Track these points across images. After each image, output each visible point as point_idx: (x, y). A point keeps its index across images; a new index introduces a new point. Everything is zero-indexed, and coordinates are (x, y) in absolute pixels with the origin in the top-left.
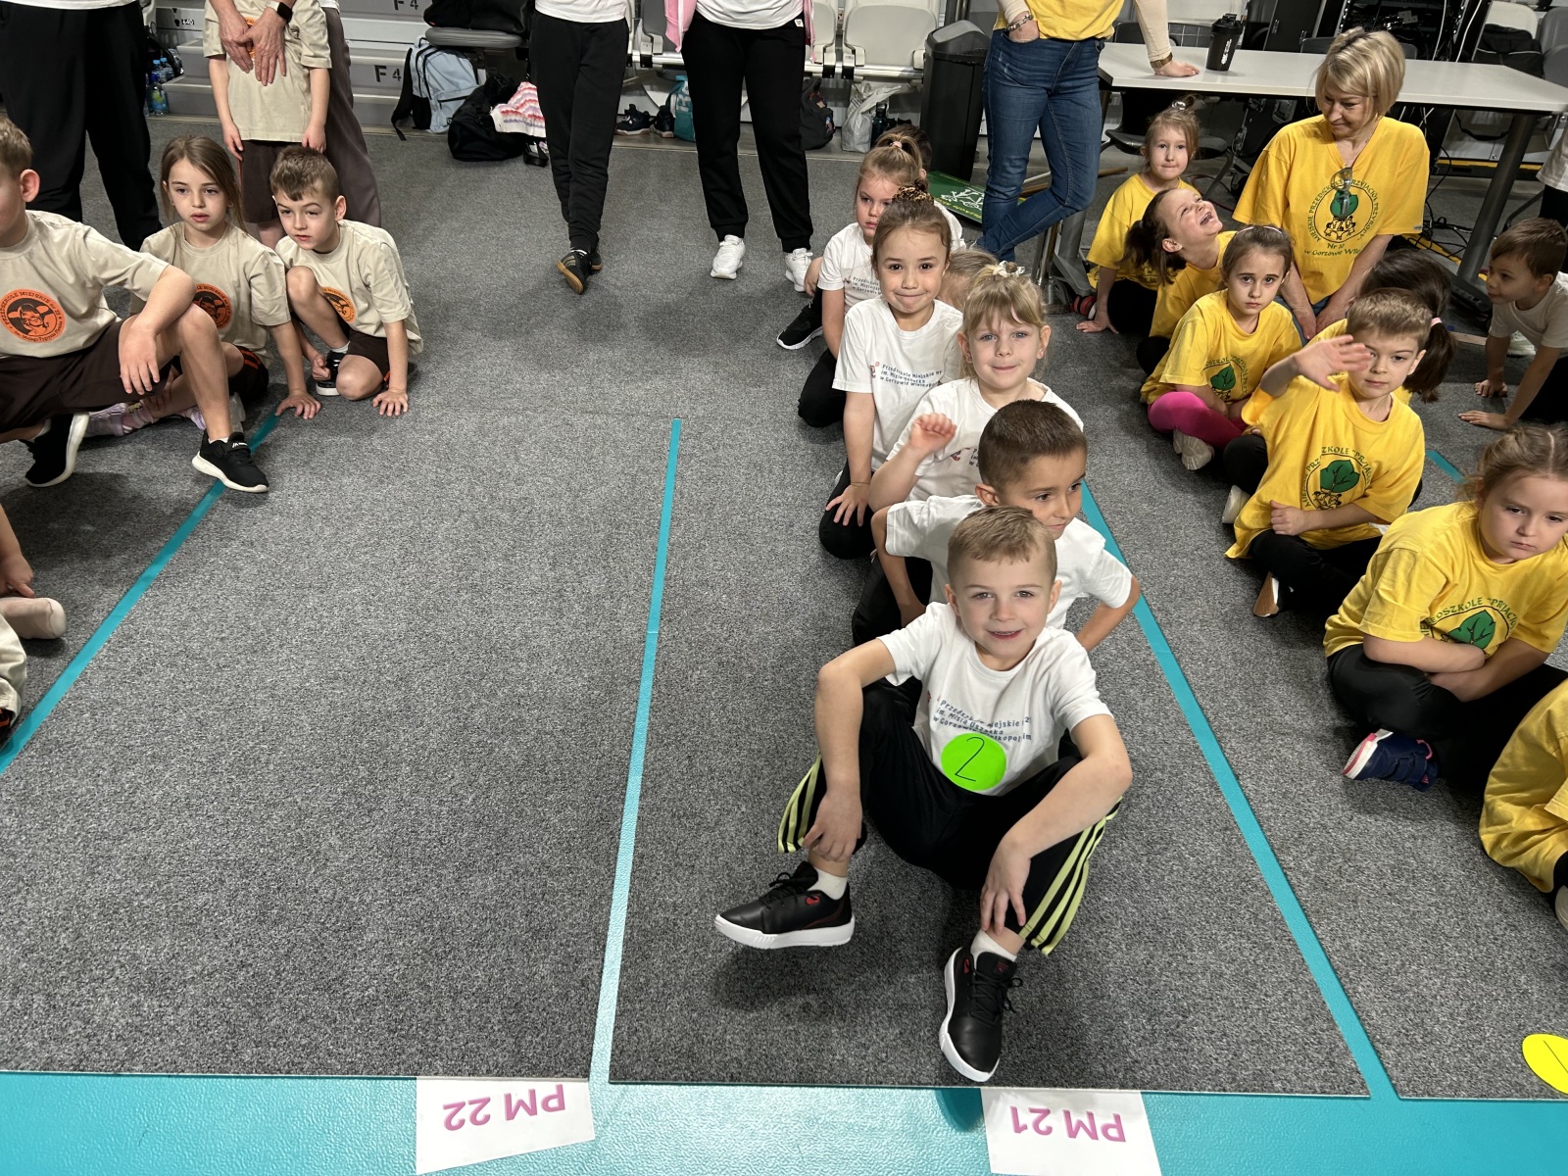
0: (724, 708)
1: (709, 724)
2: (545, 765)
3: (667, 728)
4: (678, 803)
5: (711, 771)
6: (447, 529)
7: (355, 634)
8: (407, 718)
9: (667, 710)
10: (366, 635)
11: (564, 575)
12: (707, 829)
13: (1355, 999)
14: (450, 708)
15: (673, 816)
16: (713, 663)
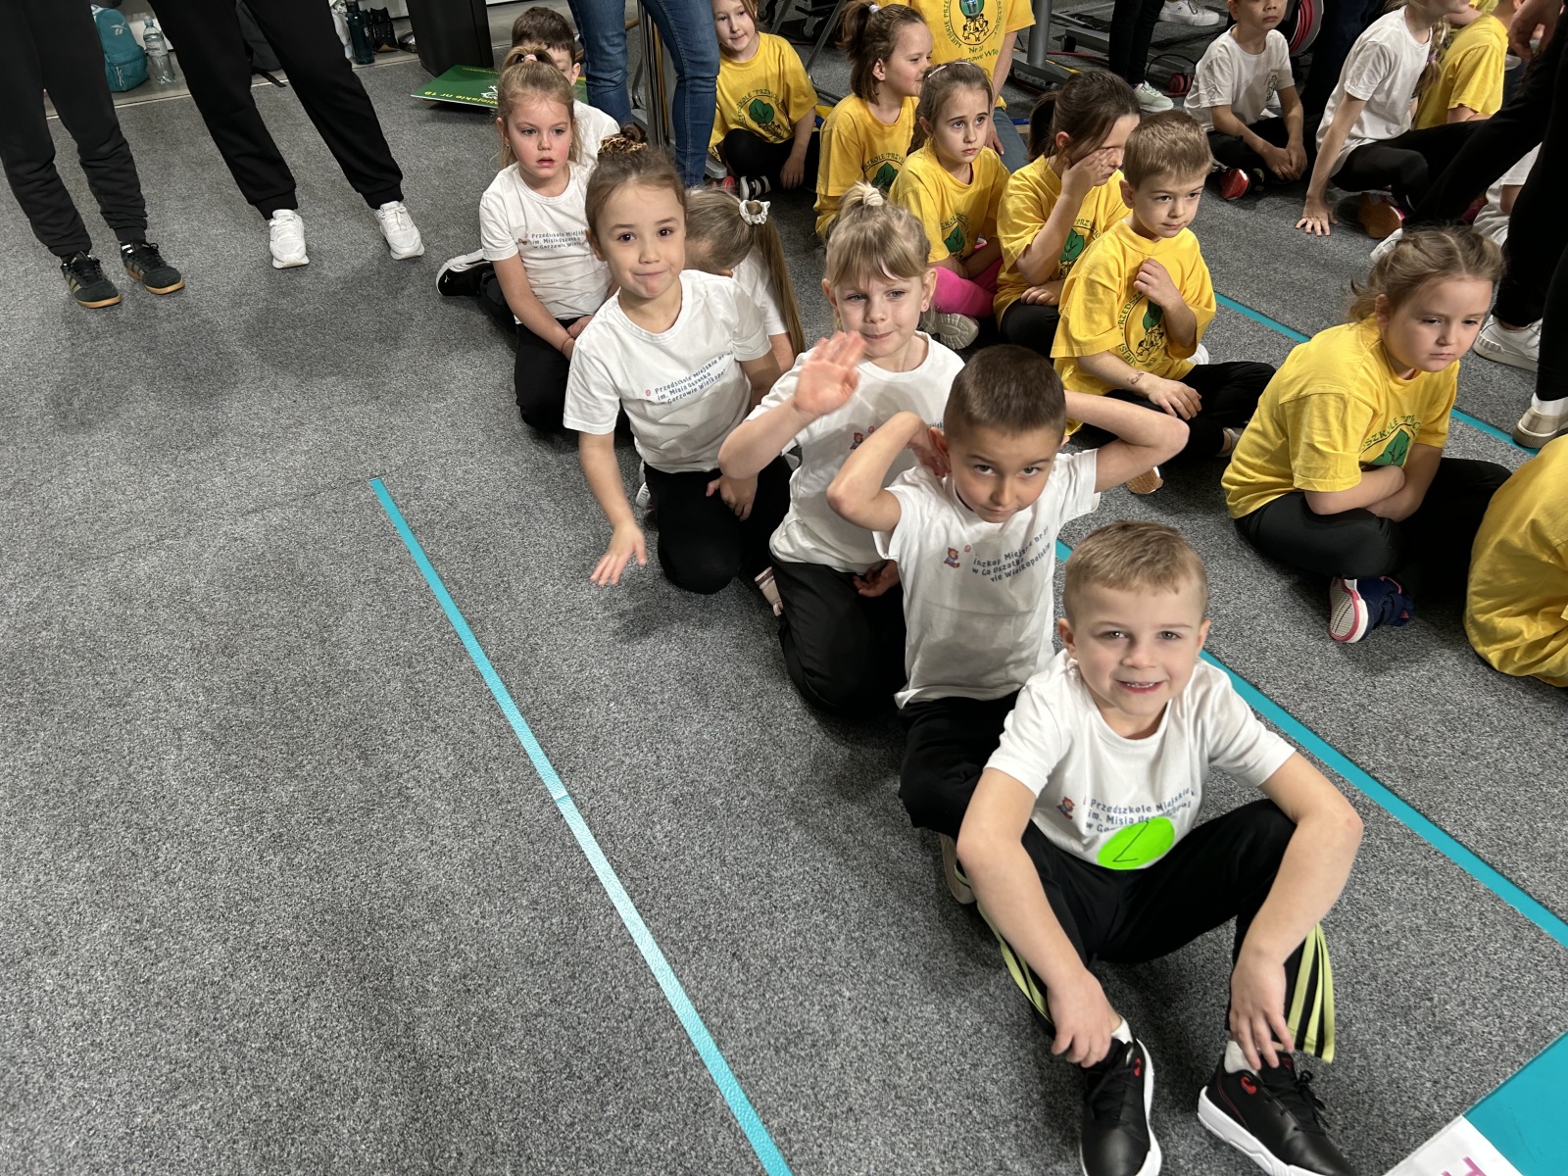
0: (723, 862)
1: (722, 893)
2: (568, 1065)
3: (680, 928)
4: (769, 1029)
5: (774, 960)
6: (176, 767)
7: (154, 999)
8: (327, 1094)
9: (661, 900)
10: (171, 992)
11: (388, 766)
12: (827, 1045)
13: (1530, 890)
14: (378, 1046)
15: (777, 1052)
16: (666, 807)
